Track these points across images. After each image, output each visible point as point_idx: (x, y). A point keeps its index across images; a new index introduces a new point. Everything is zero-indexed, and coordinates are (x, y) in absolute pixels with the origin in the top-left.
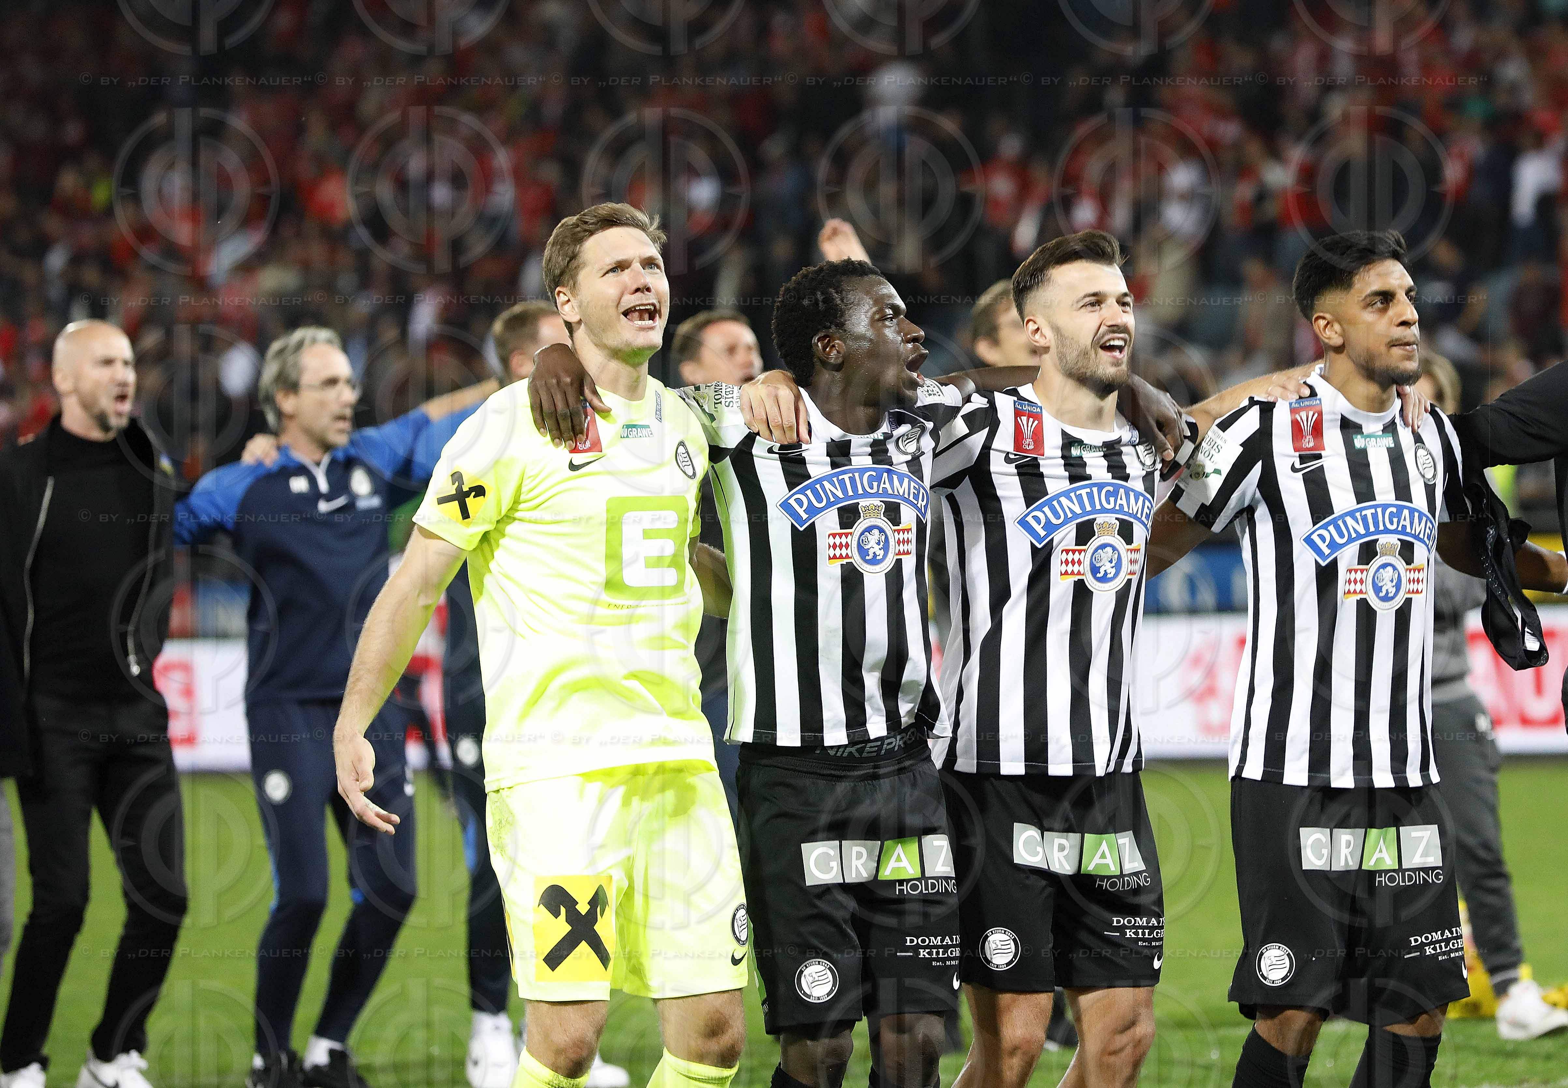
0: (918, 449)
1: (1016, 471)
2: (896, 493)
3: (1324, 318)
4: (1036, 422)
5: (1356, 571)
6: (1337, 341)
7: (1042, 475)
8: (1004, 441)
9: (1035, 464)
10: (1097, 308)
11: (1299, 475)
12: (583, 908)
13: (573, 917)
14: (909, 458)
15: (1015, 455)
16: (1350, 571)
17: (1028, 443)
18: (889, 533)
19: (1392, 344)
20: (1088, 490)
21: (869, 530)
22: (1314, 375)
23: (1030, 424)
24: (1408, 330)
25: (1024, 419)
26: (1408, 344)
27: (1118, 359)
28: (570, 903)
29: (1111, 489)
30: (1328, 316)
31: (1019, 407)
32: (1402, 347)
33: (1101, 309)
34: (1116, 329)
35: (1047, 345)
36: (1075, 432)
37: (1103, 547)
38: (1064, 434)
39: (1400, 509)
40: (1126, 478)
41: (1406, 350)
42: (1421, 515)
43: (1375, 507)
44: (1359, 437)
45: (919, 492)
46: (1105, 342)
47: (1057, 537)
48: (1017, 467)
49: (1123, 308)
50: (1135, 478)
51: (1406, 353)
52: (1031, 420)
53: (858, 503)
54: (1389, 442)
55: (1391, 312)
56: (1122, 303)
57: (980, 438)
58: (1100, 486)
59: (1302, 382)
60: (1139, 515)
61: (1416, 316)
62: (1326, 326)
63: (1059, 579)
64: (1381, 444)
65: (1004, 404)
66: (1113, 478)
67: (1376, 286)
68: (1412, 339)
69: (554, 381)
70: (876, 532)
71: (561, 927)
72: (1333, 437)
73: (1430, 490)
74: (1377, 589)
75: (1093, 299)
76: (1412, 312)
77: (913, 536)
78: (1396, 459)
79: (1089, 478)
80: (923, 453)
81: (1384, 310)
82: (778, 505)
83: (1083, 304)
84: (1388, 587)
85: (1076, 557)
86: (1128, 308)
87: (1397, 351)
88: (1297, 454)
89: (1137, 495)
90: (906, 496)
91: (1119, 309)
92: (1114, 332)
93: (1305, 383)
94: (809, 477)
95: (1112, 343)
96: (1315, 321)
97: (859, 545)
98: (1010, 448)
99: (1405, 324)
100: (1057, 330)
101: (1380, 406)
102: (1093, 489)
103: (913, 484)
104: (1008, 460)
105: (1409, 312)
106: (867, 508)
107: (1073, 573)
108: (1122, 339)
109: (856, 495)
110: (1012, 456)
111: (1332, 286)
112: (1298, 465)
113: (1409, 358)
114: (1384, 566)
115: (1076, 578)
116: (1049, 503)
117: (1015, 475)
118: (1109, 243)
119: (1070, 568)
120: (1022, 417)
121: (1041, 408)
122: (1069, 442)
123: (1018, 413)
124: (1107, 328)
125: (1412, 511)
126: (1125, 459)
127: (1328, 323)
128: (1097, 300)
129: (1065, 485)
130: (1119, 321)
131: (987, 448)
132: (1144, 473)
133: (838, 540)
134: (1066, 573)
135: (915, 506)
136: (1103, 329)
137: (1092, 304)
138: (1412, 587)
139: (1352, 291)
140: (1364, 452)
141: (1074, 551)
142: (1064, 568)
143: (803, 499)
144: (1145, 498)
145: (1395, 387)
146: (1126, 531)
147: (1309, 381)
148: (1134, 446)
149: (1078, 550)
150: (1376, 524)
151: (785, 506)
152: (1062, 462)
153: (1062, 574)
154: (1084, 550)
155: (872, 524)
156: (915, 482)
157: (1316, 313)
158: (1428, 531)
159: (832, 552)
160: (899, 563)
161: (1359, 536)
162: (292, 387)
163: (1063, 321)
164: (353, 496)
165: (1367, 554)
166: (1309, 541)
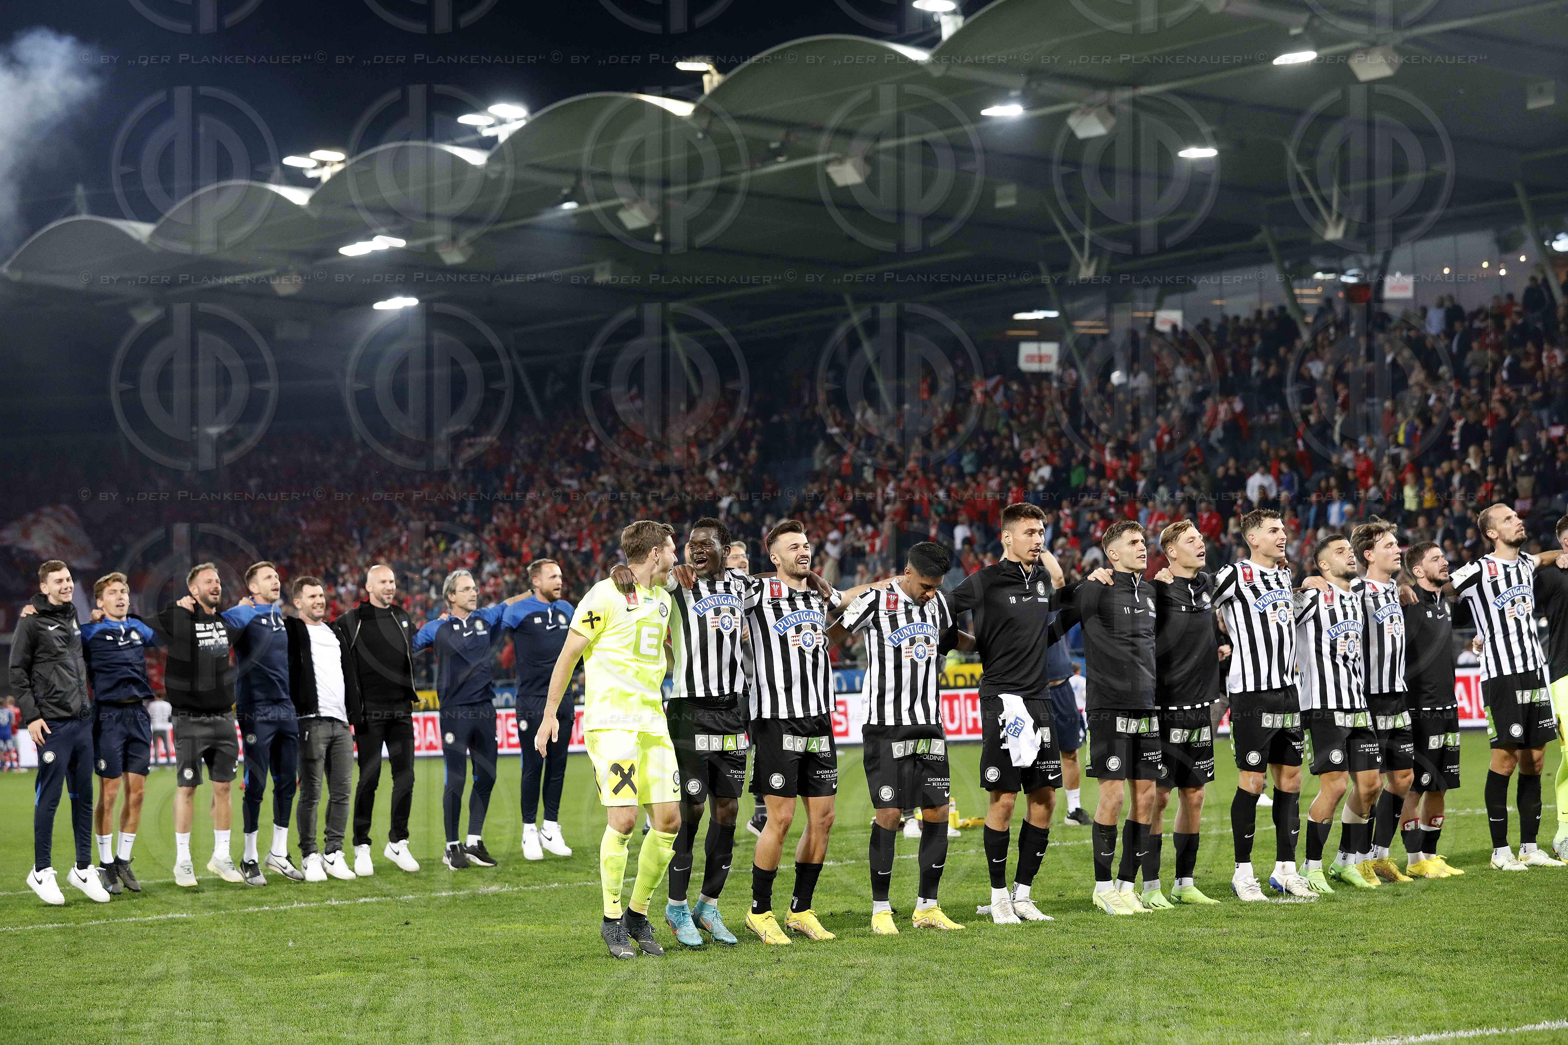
1: (772, 607)
2: (734, 604)
4: (778, 588)
5: (909, 648)
7: (781, 609)
8: (767, 595)
9: (778, 605)
10: (796, 549)
11: (888, 617)
12: (626, 772)
13: (623, 775)
16: (907, 648)
17: (776, 594)
18: (732, 619)
20: (798, 614)
21: (724, 618)
22: (893, 581)
23: (776, 589)
25: (774, 588)
27: (805, 567)
28: (622, 770)
29: (807, 614)
33: (799, 548)
34: (803, 557)
35: (780, 563)
37: (806, 634)
39: (923, 626)
40: (812, 609)
42: (930, 627)
43: (914, 626)
44: (910, 606)
45: (741, 605)
46: (801, 562)
47: (789, 632)
50: (816, 608)
52: (777, 585)
53: (720, 607)
56: (806, 549)
57: (758, 596)
58: (803, 612)
60: (819, 624)
63: (792, 648)
65: (766, 581)
66: (807, 609)
71: (618, 779)
74: (917, 654)
79: (798, 609)
82: (692, 608)
83: (792, 547)
84: (921, 653)
85: (797, 638)
86: (808, 551)
88: (887, 610)
89: (817, 616)
91: (805, 551)
94: (702, 598)
95: (803, 562)
98: (769, 599)
100: (783, 559)
102: (801, 613)
104: (769, 603)
107: (796, 644)
108: (807, 560)
109: (719, 604)
112: (887, 614)
114: (919, 646)
115: (798, 646)
116: (784, 620)
117: (772, 609)
118: (801, 526)
120: (773, 585)
121: (780, 580)
122: (791, 591)
123: (771, 584)
124: (801, 556)
125: (928, 626)
128: (796, 546)
129: (790, 612)
130: (805, 554)
131: (760, 601)
133: (714, 620)
134: (794, 644)
135: (740, 609)
136: (799, 556)
138: (929, 653)
141: (795, 636)
143: (700, 606)
144: (821, 617)
146: (814, 629)
148: (814, 596)
149: (797, 636)
150: (915, 631)
151: (696, 609)
152: (788, 603)
153: (792, 645)
154: (799, 636)
155: (726, 614)
156: (740, 601)
158: (934, 634)
159: (712, 624)
160: (735, 630)
161: (909, 636)
162: (453, 592)
163: (784, 555)
164: (475, 630)
165: (912, 642)
166: (890, 638)
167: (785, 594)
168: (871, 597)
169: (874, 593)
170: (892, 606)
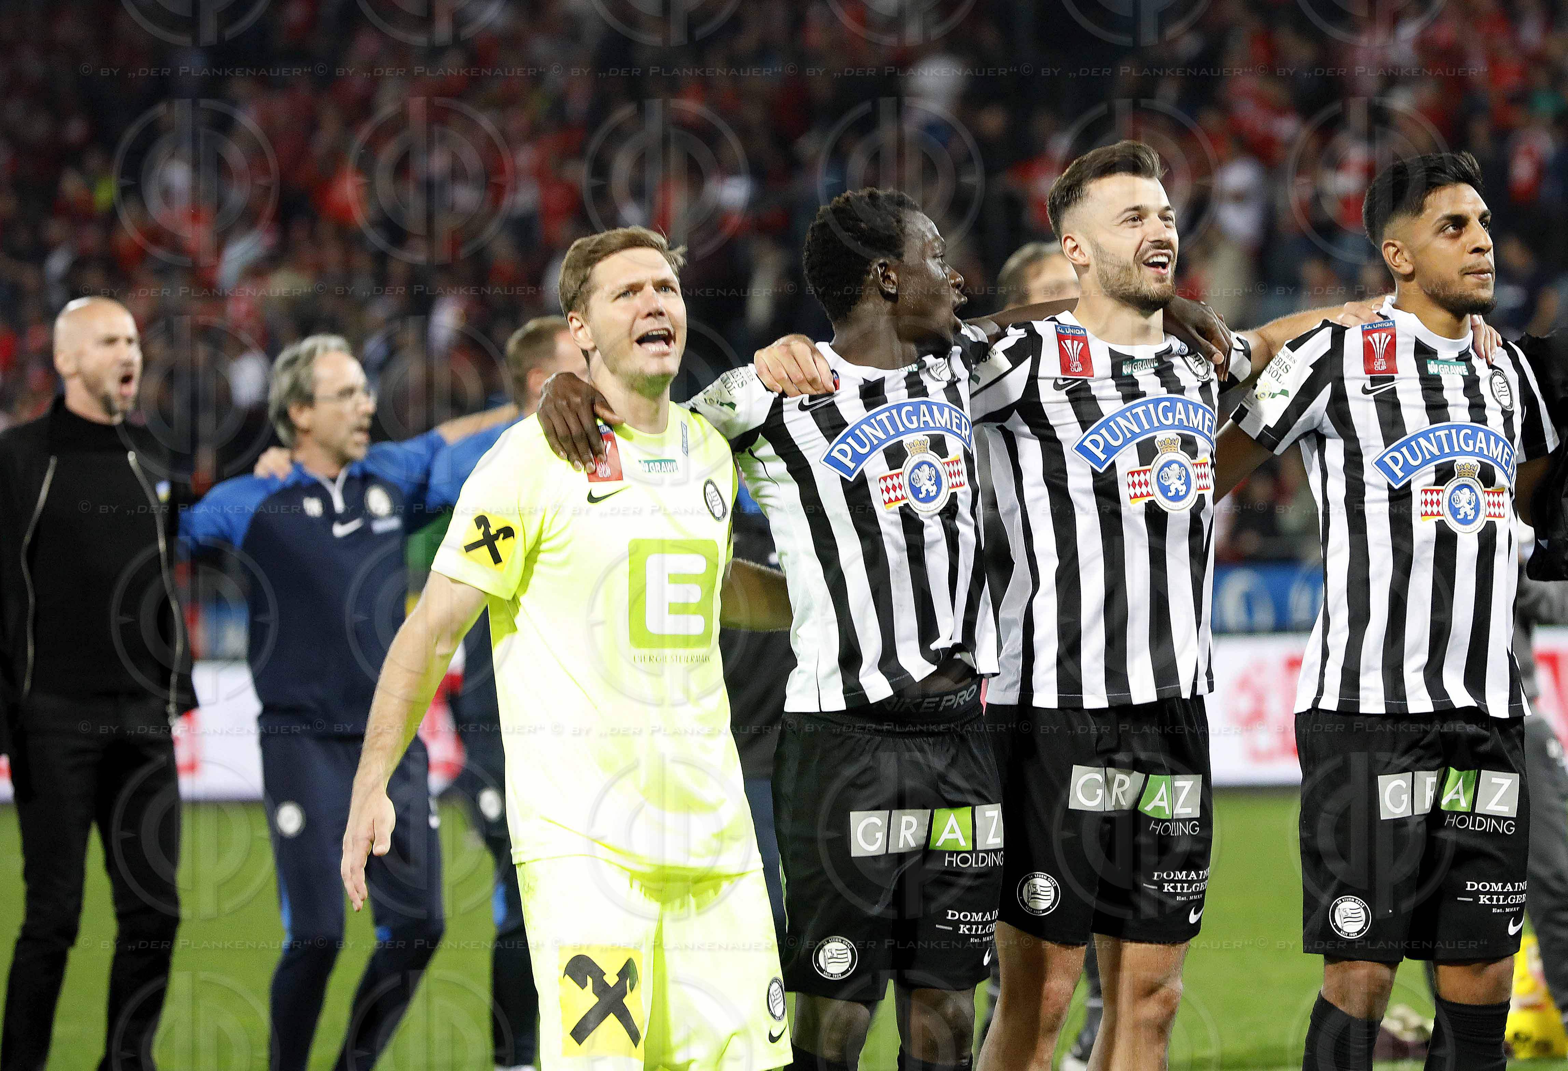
0: (953, 375)
1: (1067, 398)
2: (938, 425)
3: (1394, 245)
4: (1081, 345)
5: (1432, 492)
6: (1407, 268)
7: (1094, 398)
8: (1050, 365)
9: (1084, 387)
10: (1139, 223)
11: (1371, 396)
12: (611, 979)
13: (601, 988)
14: (945, 385)
15: (1065, 379)
16: (1426, 491)
17: (1075, 366)
18: (939, 467)
19: (1465, 272)
20: (1144, 408)
21: (918, 466)
22: (1386, 304)
23: (1075, 347)
24: (1482, 257)
25: (1068, 342)
26: (1483, 272)
27: (1162, 274)
28: (598, 974)
29: (1168, 404)
30: (1398, 243)
31: (1062, 331)
32: (1476, 275)
33: (1143, 224)
34: (1158, 244)
35: (1086, 262)
36: (1123, 349)
37: (1168, 464)
38: (1112, 352)
39: (1475, 431)
40: (1181, 390)
41: (1480, 279)
42: (1498, 439)
43: (1450, 428)
44: (1432, 362)
45: (961, 421)
46: (1148, 259)
47: (1118, 458)
48: (1068, 393)
49: (1166, 223)
50: (1191, 389)
51: (1480, 281)
52: (1076, 343)
53: (902, 441)
54: (1462, 369)
55: (1464, 239)
56: (1164, 218)
57: (1024, 369)
58: (1157, 402)
59: (1375, 312)
60: (1200, 428)
61: (1491, 243)
62: (1396, 253)
63: (1130, 504)
64: (1454, 372)
66: (1169, 392)
67: (1448, 210)
68: (1486, 267)
69: (564, 403)
70: (925, 467)
71: (587, 999)
72: (1406, 363)
73: (1508, 416)
74: (1455, 511)
75: (1134, 214)
76: (1486, 239)
77: (962, 466)
78: (1471, 385)
79: (1144, 394)
80: (959, 380)
81: (1455, 237)
82: (822, 461)
83: (1122, 220)
84: (1466, 510)
85: (1142, 478)
86: (1170, 223)
87: (1470, 279)
88: (1369, 376)
89: (1196, 407)
90: (949, 426)
91: (1162, 223)
92: (1159, 248)
93: (1378, 314)
94: (846, 425)
95: (1155, 259)
96: (1385, 247)
97: (911, 485)
98: (1057, 373)
99: (1478, 250)
100: (1097, 248)
101: (1455, 333)
102: (1149, 406)
103: (954, 413)
104: (1057, 387)
105: (1482, 239)
106: (912, 445)
107: (1142, 495)
108: (1165, 255)
109: (898, 434)
110: (1061, 382)
111: (1403, 211)
112: (1369, 387)
113: (1483, 285)
114: (1460, 487)
115: (1147, 499)
116: (1105, 425)
117: (1066, 402)
118: (1150, 156)
119: (1138, 491)
120: (1066, 341)
121: (1084, 330)
122: (1118, 361)
123: (1061, 338)
124: (1150, 244)
125: (1488, 434)
126: (1176, 372)
127: (1398, 251)
128: (1138, 215)
129: (1120, 405)
130: (1162, 237)
132: (1200, 384)
133: (889, 483)
134: (1136, 496)
135: (959, 436)
136: (1145, 245)
137: (1134, 220)
138: (1492, 510)
139: (1423, 216)
140: (1438, 378)
141: (1139, 473)
142: (1132, 491)
143: (843, 448)
144: (1205, 410)
145: (1468, 316)
146: (1188, 445)
147: (1382, 312)
148: (1183, 357)
149: (1143, 471)
150: (1451, 446)
151: (830, 460)
152: (1113, 383)
153: (1131, 498)
154: (1149, 470)
155: (921, 460)
156: (956, 411)
157: (1386, 239)
158: (1505, 456)
159: (886, 497)
160: (954, 496)
161: (1434, 458)
162: (307, 399)
163: (1103, 238)
164: (370, 517)
165: (1444, 474)
166: (1380, 463)
167: (1101, 364)
168: (1321, 344)
169: (1327, 332)
170: (1380, 365)
